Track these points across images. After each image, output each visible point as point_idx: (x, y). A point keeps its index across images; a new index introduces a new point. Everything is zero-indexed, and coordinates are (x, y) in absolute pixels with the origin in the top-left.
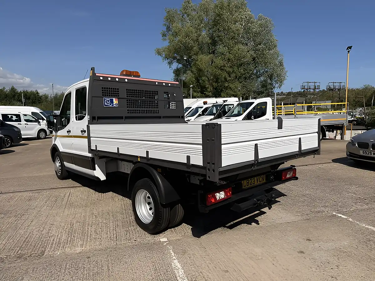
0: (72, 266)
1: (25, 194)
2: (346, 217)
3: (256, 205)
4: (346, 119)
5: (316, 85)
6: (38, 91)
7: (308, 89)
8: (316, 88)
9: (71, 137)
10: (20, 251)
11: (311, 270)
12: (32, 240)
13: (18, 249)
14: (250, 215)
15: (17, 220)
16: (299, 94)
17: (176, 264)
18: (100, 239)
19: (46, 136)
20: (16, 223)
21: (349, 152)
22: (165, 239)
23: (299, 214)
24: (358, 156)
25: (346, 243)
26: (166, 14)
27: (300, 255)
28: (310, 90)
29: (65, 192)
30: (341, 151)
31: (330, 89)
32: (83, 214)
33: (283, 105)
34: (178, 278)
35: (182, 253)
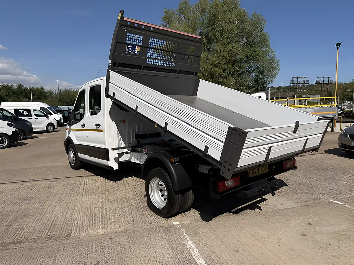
0: (98, 246)
1: (45, 182)
2: (343, 204)
3: (261, 192)
4: (336, 112)
5: (306, 79)
6: (43, 88)
7: (297, 83)
8: (305, 83)
9: (86, 130)
10: (49, 233)
11: (314, 250)
12: (58, 223)
13: (47, 231)
14: (253, 202)
15: (42, 206)
16: (288, 88)
17: (190, 244)
18: (118, 222)
19: (54, 129)
20: (41, 207)
21: (341, 143)
22: (177, 223)
23: (298, 201)
24: (350, 147)
25: (344, 227)
26: (164, 14)
27: (303, 237)
28: (300, 84)
29: (80, 180)
30: (333, 142)
31: (318, 84)
32: (100, 201)
33: (276, 99)
34: (194, 257)
35: (195, 235)
